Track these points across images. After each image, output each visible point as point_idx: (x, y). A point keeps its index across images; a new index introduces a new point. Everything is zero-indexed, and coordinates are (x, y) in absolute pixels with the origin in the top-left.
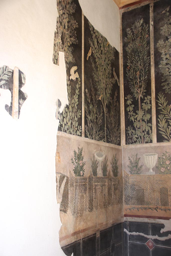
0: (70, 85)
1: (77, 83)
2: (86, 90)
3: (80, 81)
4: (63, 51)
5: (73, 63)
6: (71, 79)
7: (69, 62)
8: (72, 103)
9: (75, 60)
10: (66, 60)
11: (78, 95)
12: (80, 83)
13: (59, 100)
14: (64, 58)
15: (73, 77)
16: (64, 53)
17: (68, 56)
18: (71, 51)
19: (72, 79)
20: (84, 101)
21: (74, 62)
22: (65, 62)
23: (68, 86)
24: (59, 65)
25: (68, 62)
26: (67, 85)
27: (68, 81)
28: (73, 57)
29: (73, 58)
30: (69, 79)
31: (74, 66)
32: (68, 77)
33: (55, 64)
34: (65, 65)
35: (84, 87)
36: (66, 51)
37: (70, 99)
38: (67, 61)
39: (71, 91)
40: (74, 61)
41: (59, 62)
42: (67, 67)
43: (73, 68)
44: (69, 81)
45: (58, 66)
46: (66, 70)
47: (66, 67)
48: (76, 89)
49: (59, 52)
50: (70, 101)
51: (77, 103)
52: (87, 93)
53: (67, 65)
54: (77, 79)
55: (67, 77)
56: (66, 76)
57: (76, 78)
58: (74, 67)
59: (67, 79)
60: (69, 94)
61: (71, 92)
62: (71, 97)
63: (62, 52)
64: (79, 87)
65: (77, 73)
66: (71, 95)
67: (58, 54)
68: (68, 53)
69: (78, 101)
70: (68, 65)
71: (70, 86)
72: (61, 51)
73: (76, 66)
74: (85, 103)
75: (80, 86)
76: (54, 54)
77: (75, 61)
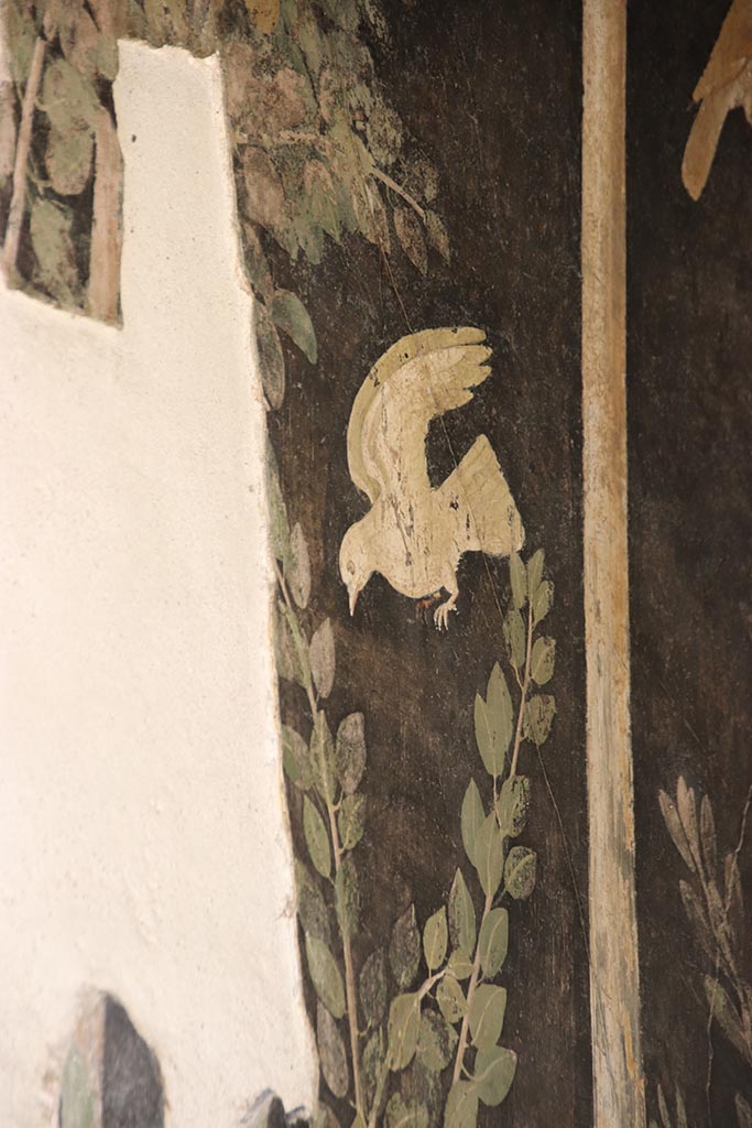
0: (337, 708)
1: (493, 652)
2: (682, 806)
3: (541, 607)
4: (207, 32)
5: (402, 257)
6: (354, 581)
7: (315, 255)
8: (394, 1079)
9: (451, 204)
10: (269, 203)
11: (504, 899)
12: (539, 661)
13: (116, 1019)
14: (223, 159)
15: (394, 541)
16: (212, 62)
17: (307, 136)
18: (365, 29)
19: (377, 580)
20: (632, 1031)
21: (433, 255)
22: (248, 257)
23: (305, 728)
24: (114, 315)
25: (301, 239)
26: (292, 699)
27: (309, 626)
28: (395, 135)
29: (394, 170)
30: (327, 577)
31: (430, 320)
32: (300, 546)
33: (46, 292)
34: (247, 300)
35: (623, 743)
36: (263, 26)
37: (341, 1000)
38: (278, 221)
39: (370, 824)
40: (434, 221)
41: (115, 250)
42: (274, 346)
43: (408, 374)
44: (326, 635)
45: (108, 332)
46: (274, 418)
47: (261, 346)
48: (472, 793)
49: (130, 49)
50: (342, 1024)
51: (496, 1070)
52: (690, 853)
53: (279, 309)
54: (488, 585)
55: (279, 537)
56: (262, 536)
57: (476, 569)
58: (421, 350)
59: (282, 593)
60: (326, 887)
61: (359, 852)
62: (363, 950)
63: (176, 58)
64: (527, 745)
65: (480, 457)
66: (365, 913)
67: (91, 99)
68: (303, 65)
69: (505, 1040)
70: (295, 303)
71: (353, 726)
72: (158, 23)
73: (452, 322)
74: (651, 1069)
75: (538, 715)
76: (17, 90)
77: (453, 230)
